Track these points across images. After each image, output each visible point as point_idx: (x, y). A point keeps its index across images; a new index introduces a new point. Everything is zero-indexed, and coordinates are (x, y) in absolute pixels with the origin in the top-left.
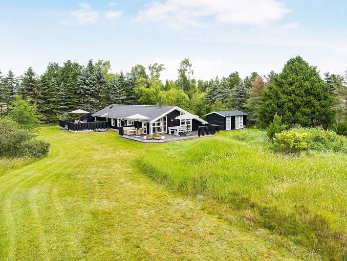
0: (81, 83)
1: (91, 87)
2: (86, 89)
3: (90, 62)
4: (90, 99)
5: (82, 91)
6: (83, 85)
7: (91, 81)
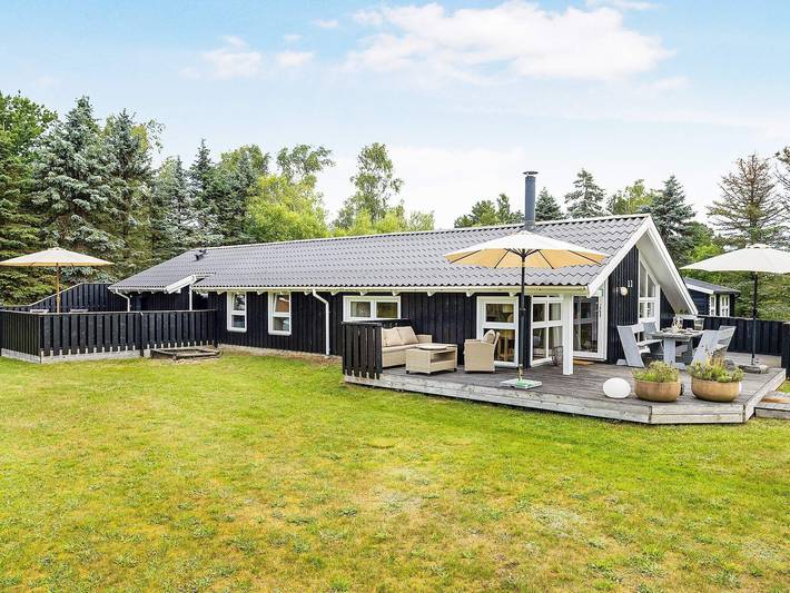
0: (52, 164)
1: (93, 185)
2: (73, 190)
3: (82, 104)
4: (89, 234)
5: (56, 196)
6: (59, 173)
7: (94, 162)
